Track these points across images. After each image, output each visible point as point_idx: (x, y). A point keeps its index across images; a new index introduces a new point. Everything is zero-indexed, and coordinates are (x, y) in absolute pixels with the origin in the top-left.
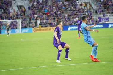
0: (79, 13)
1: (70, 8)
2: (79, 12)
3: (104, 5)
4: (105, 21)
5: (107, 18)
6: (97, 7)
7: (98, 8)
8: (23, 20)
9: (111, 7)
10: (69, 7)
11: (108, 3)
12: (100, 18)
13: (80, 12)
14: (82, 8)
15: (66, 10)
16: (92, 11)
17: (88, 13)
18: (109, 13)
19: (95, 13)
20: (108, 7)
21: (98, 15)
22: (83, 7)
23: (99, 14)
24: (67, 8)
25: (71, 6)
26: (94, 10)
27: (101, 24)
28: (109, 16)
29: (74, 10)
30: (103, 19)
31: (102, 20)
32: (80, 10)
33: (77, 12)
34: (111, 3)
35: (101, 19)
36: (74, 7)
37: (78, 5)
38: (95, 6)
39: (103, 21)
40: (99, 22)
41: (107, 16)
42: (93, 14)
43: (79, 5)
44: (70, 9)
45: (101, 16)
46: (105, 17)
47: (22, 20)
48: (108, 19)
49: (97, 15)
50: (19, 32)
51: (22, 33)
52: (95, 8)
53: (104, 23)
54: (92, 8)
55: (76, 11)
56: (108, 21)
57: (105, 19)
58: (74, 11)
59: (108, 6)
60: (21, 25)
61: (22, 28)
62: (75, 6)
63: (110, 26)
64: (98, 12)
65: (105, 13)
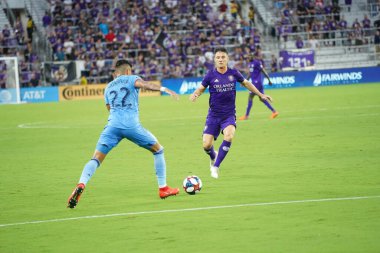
0: (217, 36)
1: (187, 17)
2: (217, 33)
3: (300, 8)
4: (302, 65)
5: (309, 53)
6: (276, 15)
7: (279, 19)
8: (27, 58)
9: (320, 16)
10: (182, 17)
11: (311, 4)
12: (284, 54)
13: (220, 32)
14: (225, 20)
15: (172, 26)
16: (260, 29)
17: (247, 36)
18: (315, 36)
19: (268, 37)
20: (313, 18)
21: (279, 44)
22: (229, 17)
23: (282, 39)
24: (176, 20)
25: (190, 14)
26: (265, 26)
27: (289, 74)
28: (317, 46)
29: (200, 25)
30: (294, 57)
31: (291, 60)
32: (218, 25)
33: (209, 34)
34: (321, 4)
35: (290, 56)
36: (198, 17)
37: (211, 8)
38: (269, 13)
39: (296, 64)
40: (281, 67)
41: (309, 45)
42: (262, 40)
43: (215, 9)
44: (184, 21)
45: (290, 46)
46: (303, 50)
47: (22, 58)
48: (311, 58)
49: (275, 42)
50: (14, 99)
51: (25, 102)
52: (269, 19)
53: (300, 70)
54: (261, 19)
55: (205, 30)
56: (312, 63)
57: (301, 57)
58: (199, 28)
59: (312, 14)
60: (20, 75)
61: (23, 85)
62: (201, 12)
63: (318, 80)
64: (280, 32)
65: (302, 37)
